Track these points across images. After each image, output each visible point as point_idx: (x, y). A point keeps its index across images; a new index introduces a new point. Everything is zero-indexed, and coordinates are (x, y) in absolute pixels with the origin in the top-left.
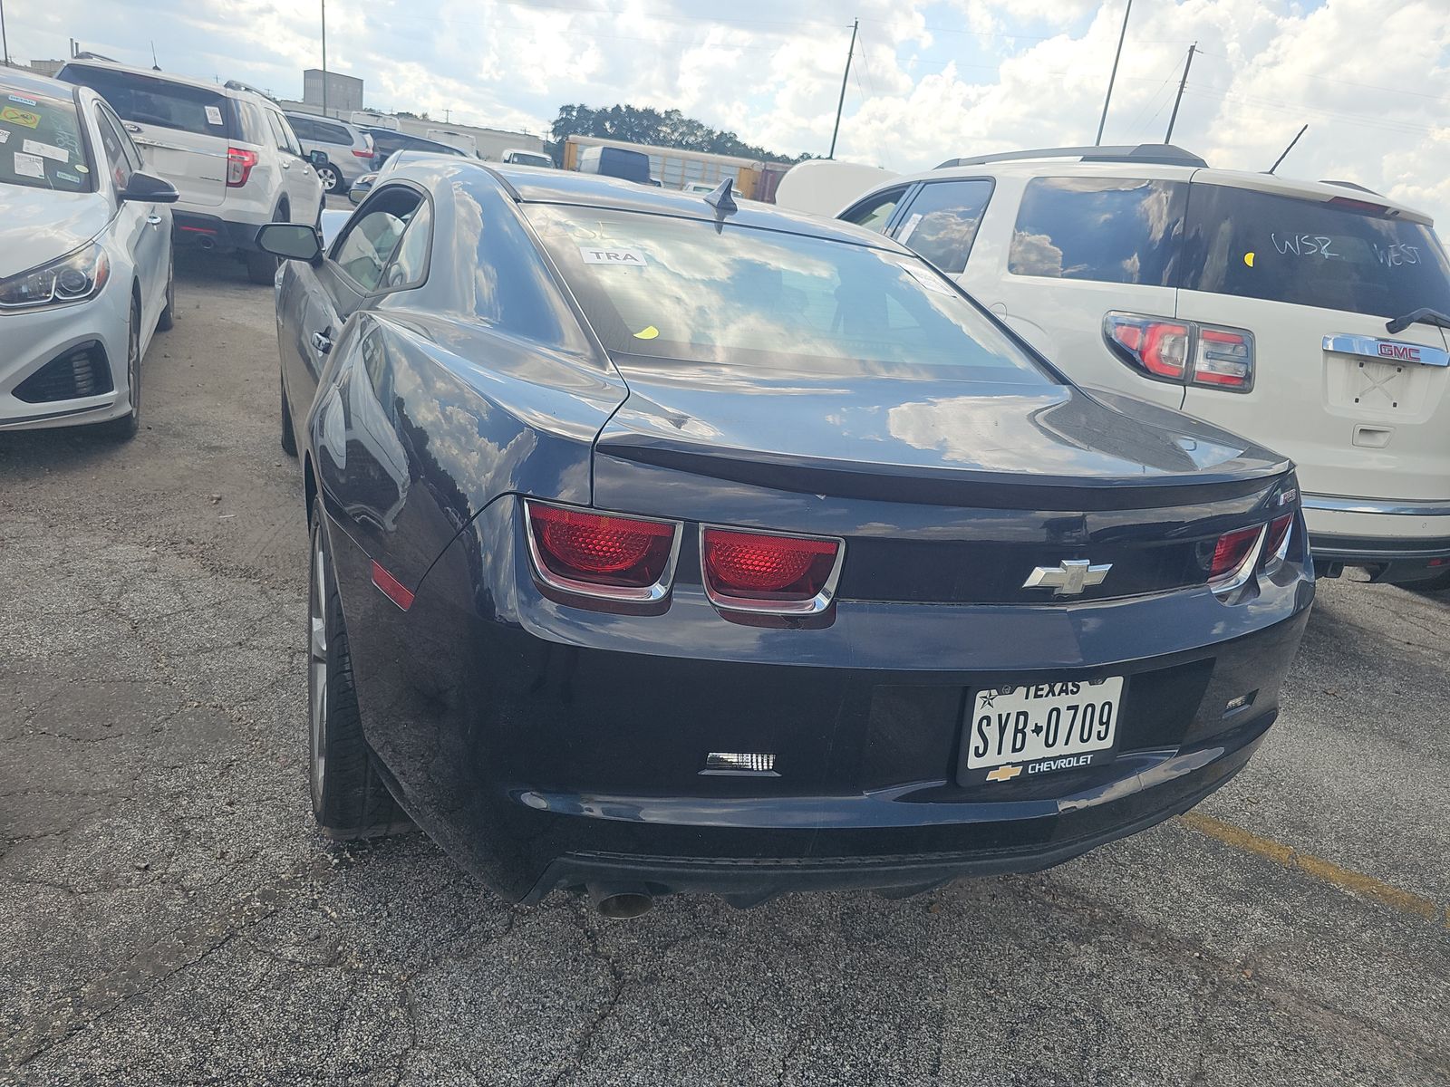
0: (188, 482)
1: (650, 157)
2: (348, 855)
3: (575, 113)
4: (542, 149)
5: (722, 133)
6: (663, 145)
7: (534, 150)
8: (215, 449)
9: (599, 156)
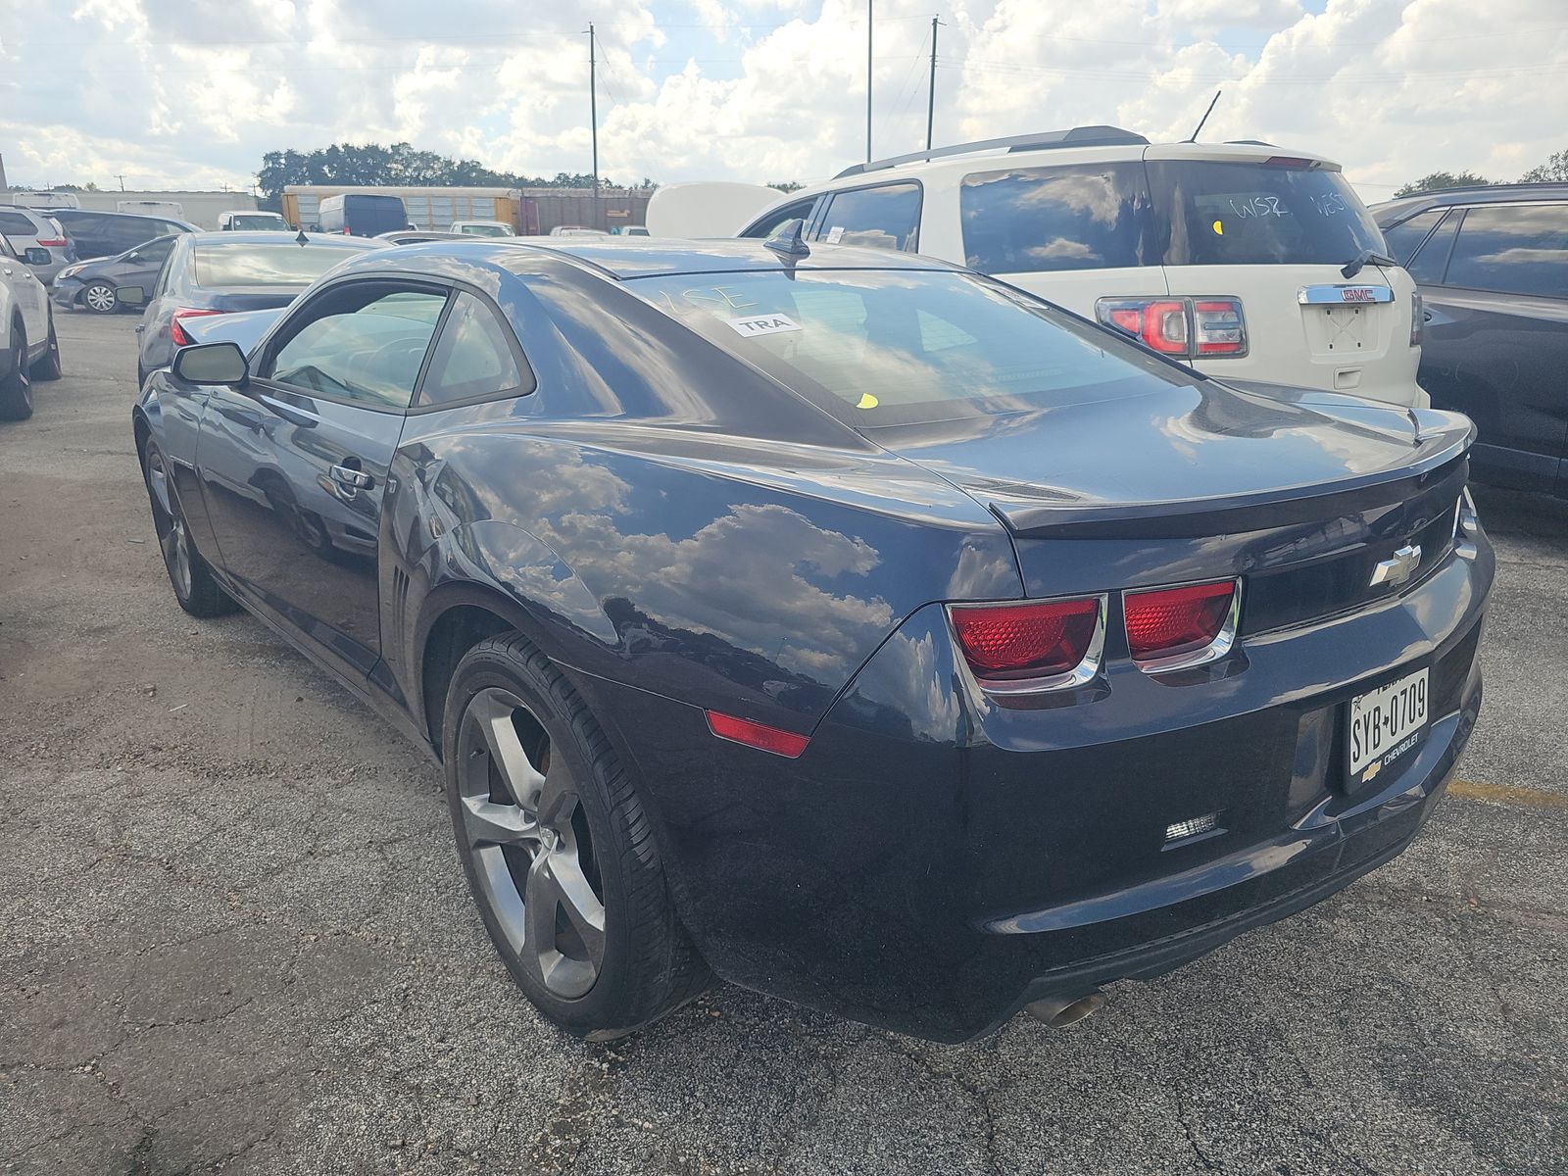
0: (99, 678)
1: (402, 199)
2: (613, 1055)
3: (283, 161)
4: (255, 206)
5: (463, 163)
6: (396, 185)
7: (245, 209)
8: (100, 630)
9: (341, 205)
